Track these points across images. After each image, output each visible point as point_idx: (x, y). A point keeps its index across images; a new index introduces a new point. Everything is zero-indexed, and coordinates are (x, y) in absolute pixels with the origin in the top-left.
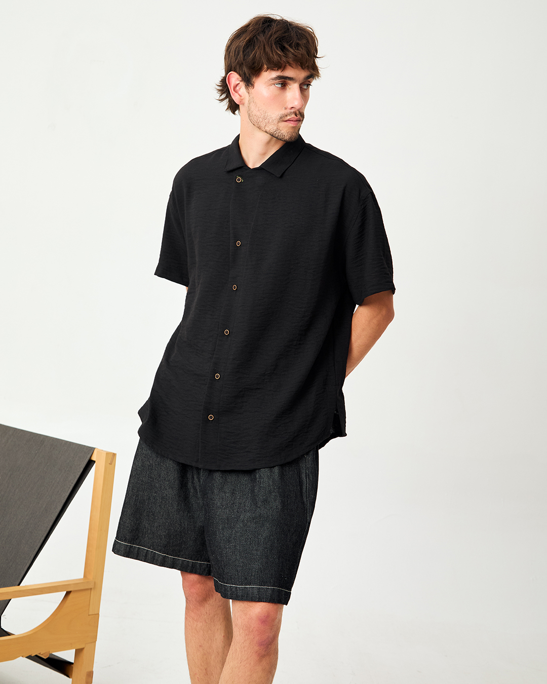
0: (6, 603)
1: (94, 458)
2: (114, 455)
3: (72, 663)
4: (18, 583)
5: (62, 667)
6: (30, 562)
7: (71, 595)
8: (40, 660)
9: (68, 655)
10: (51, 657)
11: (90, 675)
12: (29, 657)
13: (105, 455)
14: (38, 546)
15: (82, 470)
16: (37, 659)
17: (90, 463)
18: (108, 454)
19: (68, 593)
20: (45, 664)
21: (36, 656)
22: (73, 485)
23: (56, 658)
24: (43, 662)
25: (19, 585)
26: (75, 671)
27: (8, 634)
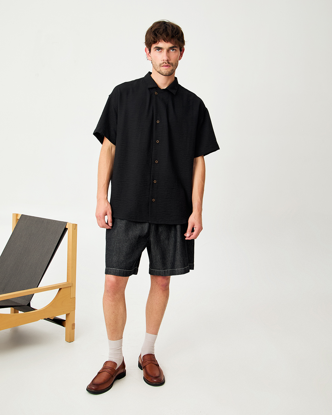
0: (32, 296)
1: (67, 227)
2: (76, 225)
3: (65, 320)
4: (37, 286)
5: (60, 322)
6: (41, 276)
7: (62, 290)
8: (50, 320)
9: (63, 317)
10: (55, 318)
11: (74, 325)
12: (45, 319)
13: (72, 225)
14: (45, 269)
15: (62, 233)
16: (48, 319)
17: (66, 229)
18: (73, 224)
19: (60, 289)
20: (53, 322)
21: (48, 318)
22: (58, 240)
23: (57, 318)
24: (52, 321)
25: (37, 287)
26: (67, 323)
27: (34, 309)
